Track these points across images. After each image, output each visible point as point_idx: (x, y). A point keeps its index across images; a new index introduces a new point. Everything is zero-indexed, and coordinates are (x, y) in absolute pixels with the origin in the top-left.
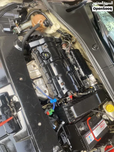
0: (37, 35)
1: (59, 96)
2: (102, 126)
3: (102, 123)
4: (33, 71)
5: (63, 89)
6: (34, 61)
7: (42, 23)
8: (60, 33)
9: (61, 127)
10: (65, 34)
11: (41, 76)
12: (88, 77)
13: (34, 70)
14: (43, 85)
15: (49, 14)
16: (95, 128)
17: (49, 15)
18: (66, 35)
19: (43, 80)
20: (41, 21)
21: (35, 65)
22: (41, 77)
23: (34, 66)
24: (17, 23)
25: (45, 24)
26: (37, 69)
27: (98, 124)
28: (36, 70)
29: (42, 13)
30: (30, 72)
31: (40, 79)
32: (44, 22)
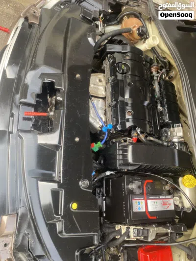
0: (122, 41)
1: (118, 127)
2: (166, 204)
3: (168, 200)
4: (96, 87)
5: (128, 120)
6: (103, 74)
7: (135, 29)
8: (156, 54)
9: (102, 177)
10: (161, 59)
11: (104, 96)
12: (173, 127)
13: (98, 85)
14: (101, 110)
15: (151, 23)
16: (153, 197)
17: (150, 25)
18: (163, 61)
19: (104, 104)
20: (134, 27)
21: (102, 80)
22: (104, 99)
23: (100, 81)
24: (102, 18)
25: (139, 31)
26: (102, 86)
27: (161, 197)
28: (100, 86)
29: (141, 19)
30: (91, 86)
31: (100, 100)
32: (138, 29)
